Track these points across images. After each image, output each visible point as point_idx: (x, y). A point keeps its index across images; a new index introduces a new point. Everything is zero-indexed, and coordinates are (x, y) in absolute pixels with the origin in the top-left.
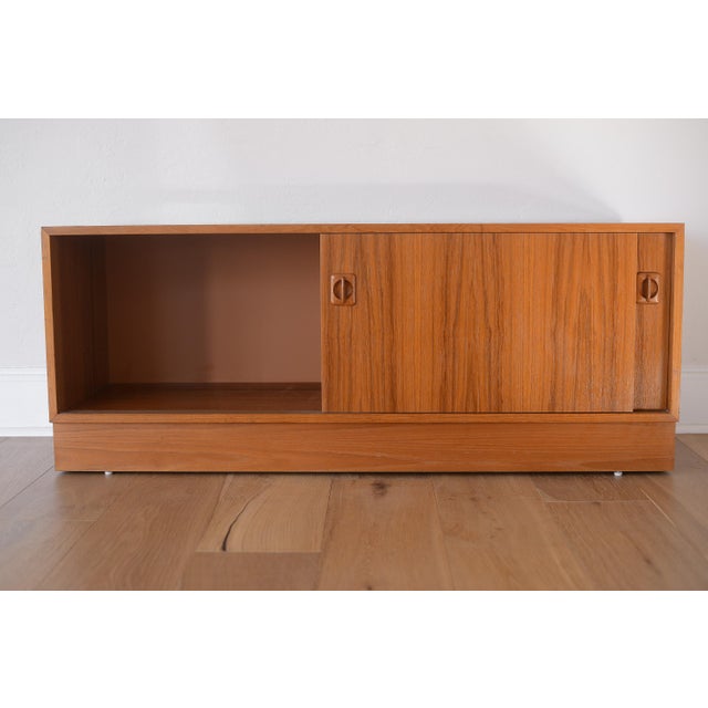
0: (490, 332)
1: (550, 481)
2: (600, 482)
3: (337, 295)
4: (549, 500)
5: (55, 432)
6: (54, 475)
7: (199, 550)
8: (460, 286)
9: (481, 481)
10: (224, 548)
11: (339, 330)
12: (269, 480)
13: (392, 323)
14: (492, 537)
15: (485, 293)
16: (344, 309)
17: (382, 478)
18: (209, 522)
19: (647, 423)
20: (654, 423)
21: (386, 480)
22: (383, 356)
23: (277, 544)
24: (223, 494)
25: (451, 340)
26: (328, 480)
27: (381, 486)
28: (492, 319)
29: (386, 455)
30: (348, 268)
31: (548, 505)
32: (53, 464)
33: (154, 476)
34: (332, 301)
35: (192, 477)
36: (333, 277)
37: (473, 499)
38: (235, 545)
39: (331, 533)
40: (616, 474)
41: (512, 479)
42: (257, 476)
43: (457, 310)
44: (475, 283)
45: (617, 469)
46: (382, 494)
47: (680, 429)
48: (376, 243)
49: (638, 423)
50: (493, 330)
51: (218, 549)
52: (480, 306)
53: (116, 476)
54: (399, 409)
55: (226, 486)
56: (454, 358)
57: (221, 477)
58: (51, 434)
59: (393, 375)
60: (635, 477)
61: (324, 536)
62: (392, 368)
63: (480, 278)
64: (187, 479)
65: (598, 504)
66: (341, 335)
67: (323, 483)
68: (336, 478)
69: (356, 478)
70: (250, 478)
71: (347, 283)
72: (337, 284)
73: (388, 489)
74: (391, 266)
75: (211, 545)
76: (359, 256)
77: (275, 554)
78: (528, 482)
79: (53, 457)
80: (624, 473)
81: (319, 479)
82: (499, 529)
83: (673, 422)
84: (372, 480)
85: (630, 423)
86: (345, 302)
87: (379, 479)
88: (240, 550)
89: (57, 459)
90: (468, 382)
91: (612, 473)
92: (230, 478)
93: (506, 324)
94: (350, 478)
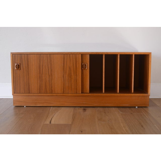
1: (122, 109)
2: (133, 109)
3: (16, 68)
4: (121, 113)
5: (13, 97)
6: (13, 107)
7: (45, 123)
9: (107, 108)
10: (50, 123)
11: (17, 75)
12: (60, 108)
13: (28, 74)
14: (109, 121)
15: (48, 67)
16: (18, 71)
17: (85, 108)
18: (47, 117)
19: (143, 96)
20: (145, 96)
21: (86, 108)
23: (62, 122)
24: (50, 111)
25: (41, 77)
26: (73, 108)
27: (85, 110)
28: (50, 73)
29: (86, 103)
30: (19, 62)
31: (121, 114)
32: (13, 104)
33: (35, 107)
34: (16, 69)
35: (43, 107)
36: (15, 64)
37: (105, 112)
38: (53, 122)
39: (73, 120)
40: (136, 107)
41: (113, 108)
42: (58, 107)
43: (42, 70)
44: (46, 65)
45: (136, 106)
46: (85, 111)
47: (150, 97)
48: (25, 56)
49: (141, 96)
50: (50, 75)
51: (49, 123)
52: (47, 70)
53: (27, 107)
55: (51, 109)
57: (50, 108)
58: (12, 98)
60: (141, 108)
61: (72, 120)
62: (29, 83)
64: (42, 108)
65: (132, 114)
67: (72, 109)
68: (75, 108)
69: (79, 108)
70: (56, 107)
71: (18, 65)
72: (16, 65)
73: (86, 110)
74: (28, 61)
75: (48, 122)
76: (21, 59)
77: (61, 124)
78: (117, 109)
79: (13, 103)
80: (138, 107)
81: (71, 108)
82: (110, 119)
83: (149, 96)
84: (83, 108)
85: (139, 96)
86: (18, 69)
87: (84, 108)
88: (54, 123)
89: (14, 103)
90: (45, 87)
91: (135, 107)
92: (52, 108)
93: (53, 74)
94: (78, 108)
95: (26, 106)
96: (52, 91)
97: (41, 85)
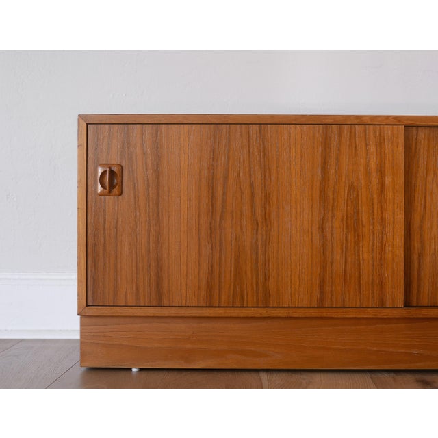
0: (257, 224)
3: (103, 185)
8: (226, 177)
11: (104, 221)
15: (251, 185)
16: (110, 199)
22: (149, 248)
25: (218, 231)
28: (259, 212)
30: (114, 159)
33: (184, 373)
34: (99, 191)
36: (99, 167)
43: (224, 202)
44: (241, 174)
50: (260, 222)
52: (247, 198)
54: (165, 302)
56: (220, 250)
59: (159, 268)
62: (158, 260)
63: (247, 169)
66: (106, 226)
71: (112, 173)
72: (103, 174)
86: (110, 192)
89: (83, 354)
93: (273, 215)
95: (141, 369)
96: (267, 295)
97: (216, 268)
